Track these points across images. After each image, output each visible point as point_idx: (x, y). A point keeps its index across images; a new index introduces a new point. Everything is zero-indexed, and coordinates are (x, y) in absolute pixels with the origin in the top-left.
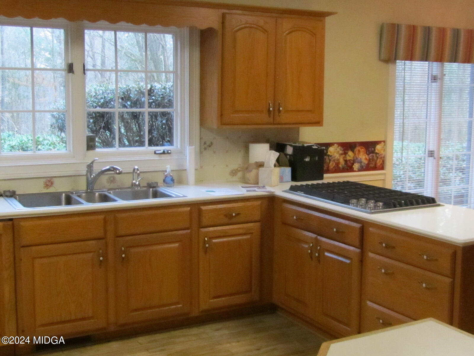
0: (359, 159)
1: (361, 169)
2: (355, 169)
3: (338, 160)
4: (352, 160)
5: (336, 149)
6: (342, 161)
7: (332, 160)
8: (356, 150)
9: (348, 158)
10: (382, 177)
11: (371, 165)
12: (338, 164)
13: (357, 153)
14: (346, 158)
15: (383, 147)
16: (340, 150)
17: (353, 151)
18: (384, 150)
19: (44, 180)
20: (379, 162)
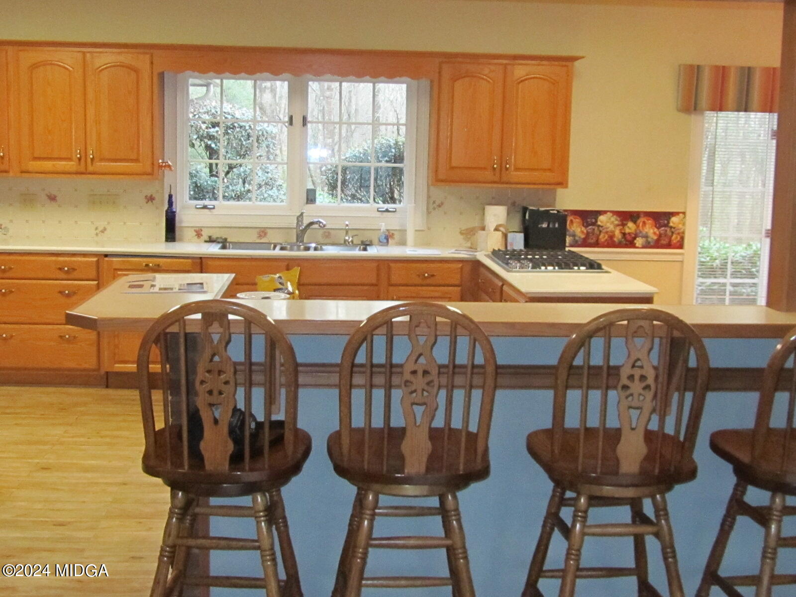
0: (644, 233)
1: (647, 246)
2: (637, 245)
3: (613, 232)
4: (633, 233)
5: (610, 219)
6: (617, 233)
7: (603, 231)
8: (640, 221)
9: (627, 231)
10: (679, 258)
11: (663, 242)
12: (611, 237)
13: (641, 225)
14: (625, 230)
15: (682, 220)
16: (615, 220)
17: (635, 222)
18: (684, 224)
19: (258, 230)
20: (675, 239)
